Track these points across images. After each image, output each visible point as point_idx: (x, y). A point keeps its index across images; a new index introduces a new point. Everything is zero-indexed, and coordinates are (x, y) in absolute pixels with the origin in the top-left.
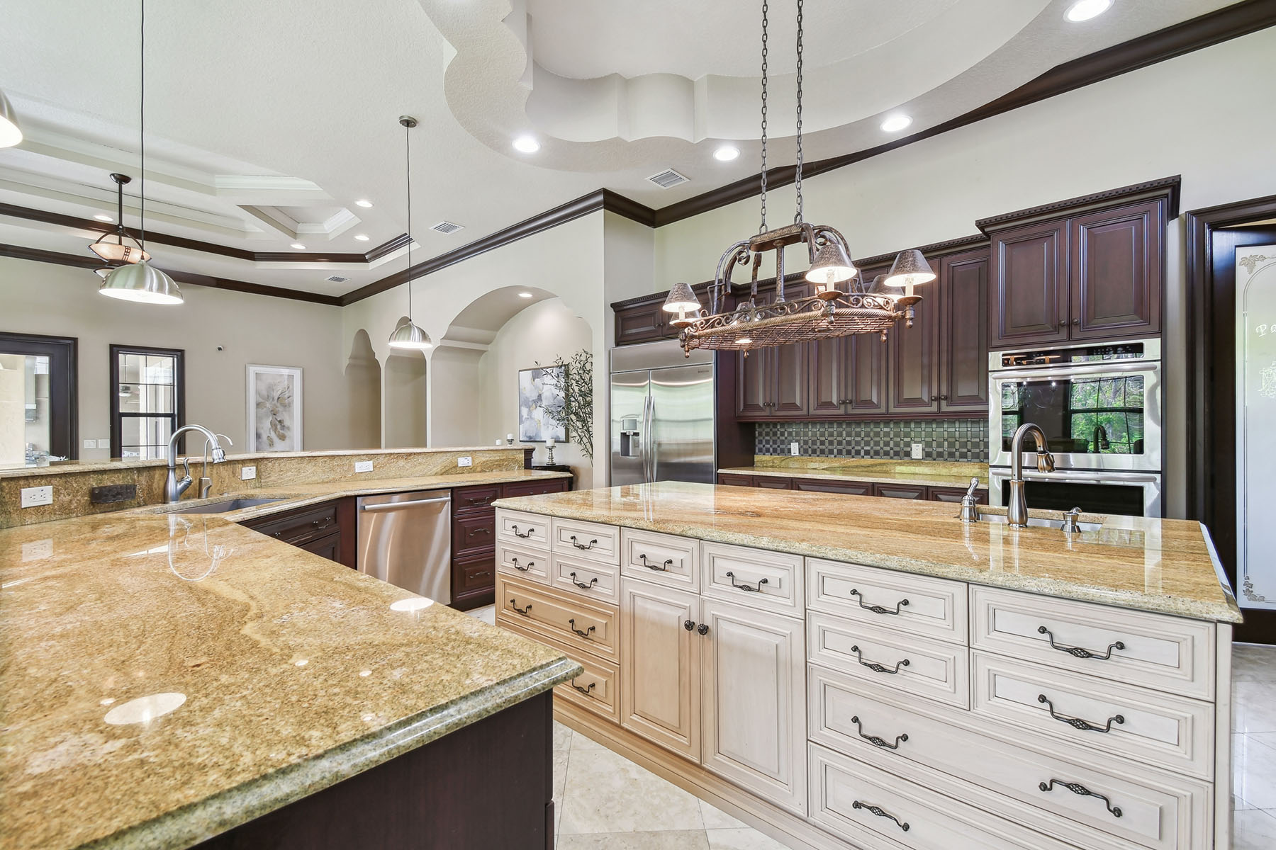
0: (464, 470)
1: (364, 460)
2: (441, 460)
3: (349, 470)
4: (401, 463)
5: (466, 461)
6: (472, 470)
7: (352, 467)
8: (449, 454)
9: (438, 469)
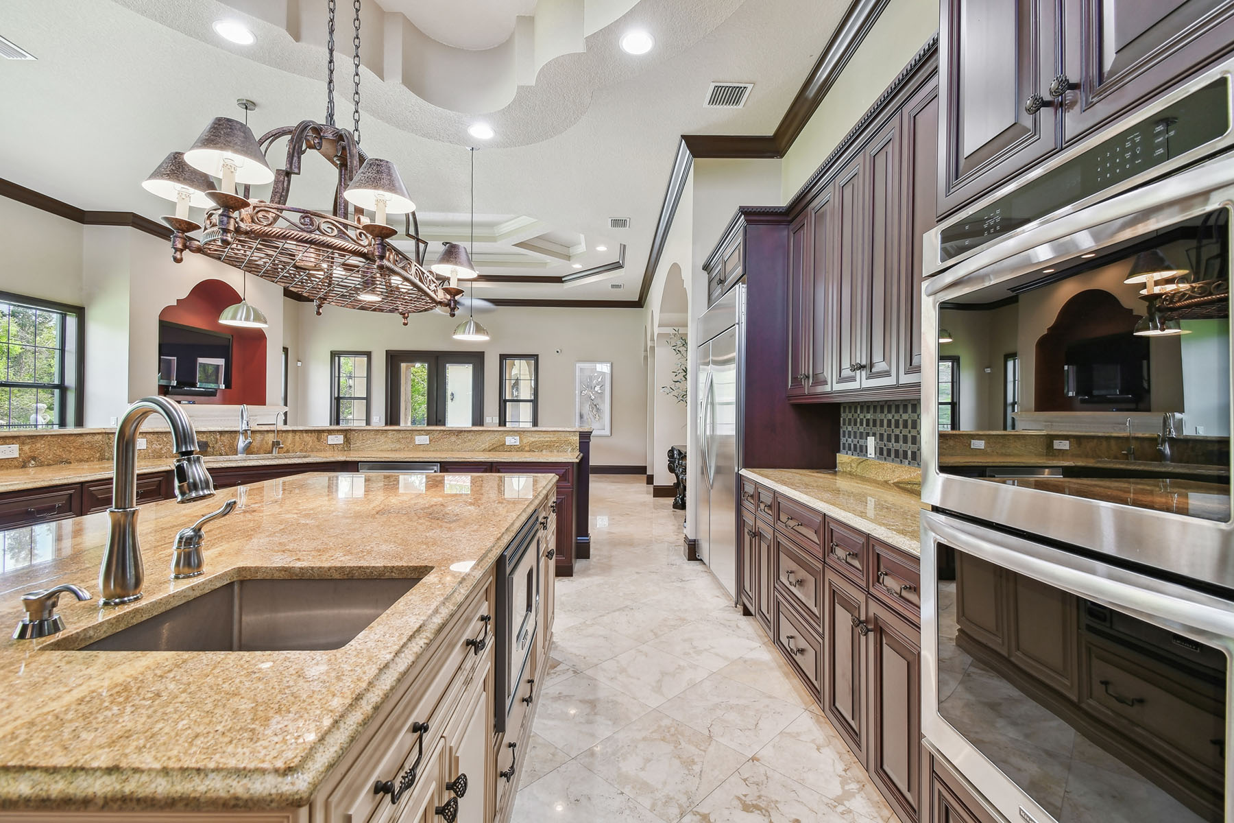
0: (511, 449)
1: (422, 434)
2: (489, 438)
3: (411, 442)
4: (453, 438)
5: (513, 441)
6: (520, 449)
7: (413, 440)
8: (496, 434)
9: (486, 445)
